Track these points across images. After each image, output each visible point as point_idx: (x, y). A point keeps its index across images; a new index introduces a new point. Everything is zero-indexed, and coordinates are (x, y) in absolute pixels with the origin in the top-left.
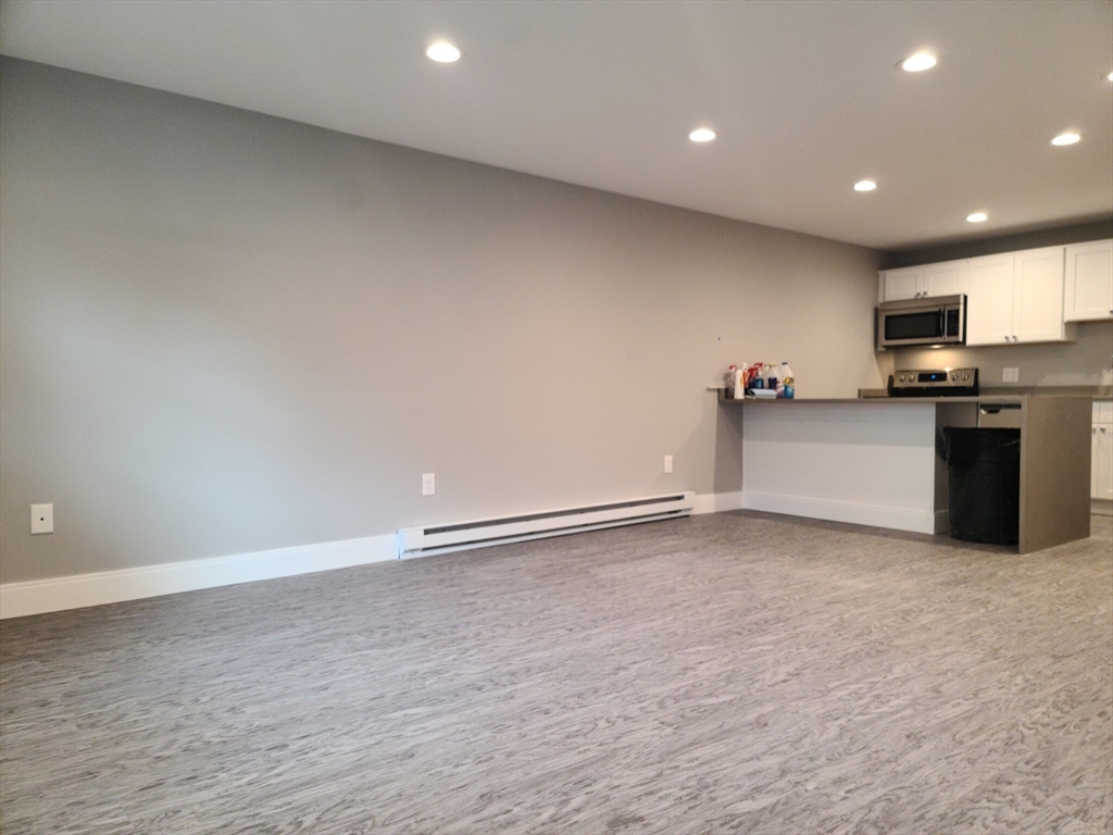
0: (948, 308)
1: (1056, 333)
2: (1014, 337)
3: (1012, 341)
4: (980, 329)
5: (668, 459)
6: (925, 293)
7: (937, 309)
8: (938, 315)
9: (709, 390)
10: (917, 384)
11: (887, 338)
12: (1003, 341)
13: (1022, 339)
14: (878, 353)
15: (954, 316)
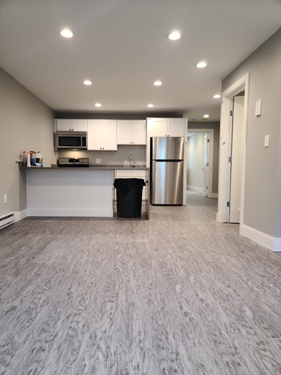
0: (82, 136)
1: (114, 148)
3: (102, 149)
4: (91, 145)
5: (5, 196)
6: (73, 130)
7: (78, 136)
8: (79, 138)
9: (17, 162)
10: (68, 163)
11: (59, 145)
12: (100, 149)
13: (105, 149)
14: (55, 151)
15: (85, 139)
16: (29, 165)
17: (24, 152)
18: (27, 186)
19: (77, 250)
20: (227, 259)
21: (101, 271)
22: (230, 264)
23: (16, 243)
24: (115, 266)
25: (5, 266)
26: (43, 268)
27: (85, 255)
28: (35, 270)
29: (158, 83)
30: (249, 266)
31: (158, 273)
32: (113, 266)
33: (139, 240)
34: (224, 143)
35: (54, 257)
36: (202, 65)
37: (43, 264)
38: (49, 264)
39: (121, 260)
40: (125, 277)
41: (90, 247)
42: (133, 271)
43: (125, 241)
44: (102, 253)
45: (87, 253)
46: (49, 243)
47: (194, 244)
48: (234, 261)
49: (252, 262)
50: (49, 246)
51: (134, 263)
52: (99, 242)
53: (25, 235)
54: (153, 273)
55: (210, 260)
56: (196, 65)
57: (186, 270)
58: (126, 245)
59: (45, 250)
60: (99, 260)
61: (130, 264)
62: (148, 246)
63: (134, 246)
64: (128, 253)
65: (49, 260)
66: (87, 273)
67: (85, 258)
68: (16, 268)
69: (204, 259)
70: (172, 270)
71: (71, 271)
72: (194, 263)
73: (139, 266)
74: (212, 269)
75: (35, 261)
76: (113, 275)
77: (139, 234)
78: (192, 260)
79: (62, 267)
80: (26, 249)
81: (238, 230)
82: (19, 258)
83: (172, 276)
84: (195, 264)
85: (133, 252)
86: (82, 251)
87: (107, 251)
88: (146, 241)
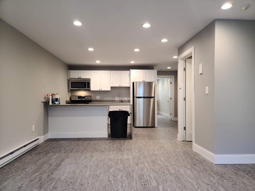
0: (87, 81)
1: (109, 89)
2: (101, 89)
3: (101, 90)
4: (93, 87)
5: (34, 126)
6: (81, 77)
7: (85, 81)
8: (85, 83)
9: (42, 102)
10: (77, 99)
11: (72, 88)
12: (99, 90)
13: (103, 90)
14: (69, 91)
15: (89, 84)
16: (51, 103)
17: (47, 95)
18: (49, 118)
19: (83, 166)
20: (184, 171)
21: (99, 183)
22: (186, 175)
23: (40, 161)
24: (109, 178)
25: (32, 181)
26: (59, 181)
27: (88, 170)
28: (53, 184)
29: (137, 50)
30: (199, 176)
31: (138, 183)
32: (107, 179)
33: (125, 157)
34: (180, 88)
35: (66, 172)
36: (164, 40)
37: (59, 179)
38: (63, 178)
39: (113, 173)
40: (116, 187)
41: (91, 163)
42: (121, 182)
43: (116, 158)
44: (100, 168)
45: (90, 168)
46: (63, 160)
47: (162, 159)
48: (189, 172)
49: (201, 173)
50: (63, 163)
51: (122, 176)
52: (98, 158)
53: (46, 154)
54: (135, 184)
55: (173, 172)
56: (161, 40)
57: (157, 180)
58: (116, 161)
59: (60, 167)
60: (98, 173)
61: (119, 177)
62: (131, 162)
63: (122, 162)
64: (118, 168)
65: (63, 175)
66: (89, 185)
67: (88, 172)
68: (40, 182)
69: (169, 171)
70: (147, 181)
71: (78, 184)
72: (162, 174)
73: (125, 178)
74: (174, 180)
75: (53, 176)
76: (107, 186)
77: (125, 152)
78: (161, 172)
79: (72, 181)
80: (47, 166)
81: (191, 147)
82: (42, 173)
83: (147, 186)
84: (163, 176)
85: (121, 166)
86: (86, 166)
87: (103, 166)
88: (130, 157)
